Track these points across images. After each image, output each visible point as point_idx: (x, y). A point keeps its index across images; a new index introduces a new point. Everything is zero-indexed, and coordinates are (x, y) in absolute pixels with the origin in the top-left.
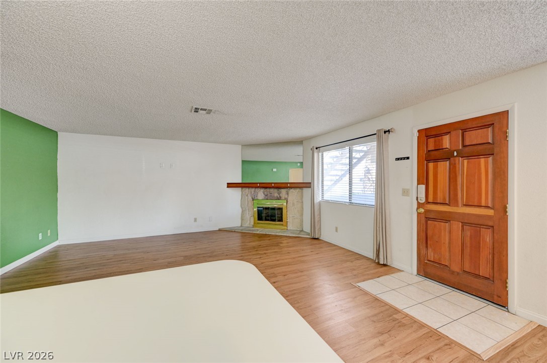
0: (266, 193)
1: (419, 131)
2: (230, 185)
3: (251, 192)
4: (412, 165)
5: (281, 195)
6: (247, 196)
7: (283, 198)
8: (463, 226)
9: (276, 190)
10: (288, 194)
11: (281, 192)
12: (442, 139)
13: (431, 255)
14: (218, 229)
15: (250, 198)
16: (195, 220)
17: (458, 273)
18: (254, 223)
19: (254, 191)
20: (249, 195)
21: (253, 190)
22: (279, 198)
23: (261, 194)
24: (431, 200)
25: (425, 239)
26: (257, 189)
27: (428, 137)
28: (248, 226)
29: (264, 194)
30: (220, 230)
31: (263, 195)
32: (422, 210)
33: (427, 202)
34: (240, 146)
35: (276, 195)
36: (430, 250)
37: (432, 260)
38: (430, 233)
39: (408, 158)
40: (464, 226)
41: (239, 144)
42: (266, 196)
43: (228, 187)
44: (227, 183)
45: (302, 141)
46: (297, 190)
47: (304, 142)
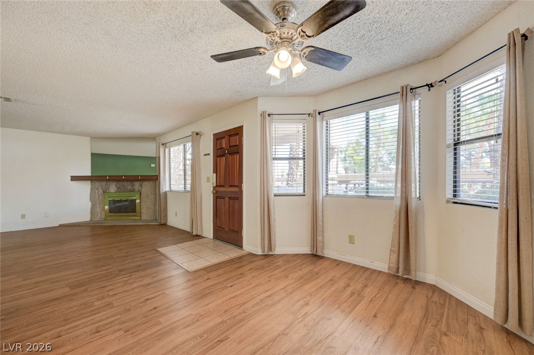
0: (118, 186)
2: (74, 178)
3: (102, 186)
5: (134, 187)
6: (97, 189)
7: (137, 190)
8: (229, 200)
9: (128, 183)
10: (141, 186)
11: (134, 185)
12: (222, 141)
14: (58, 225)
15: (101, 191)
16: (23, 216)
17: (228, 232)
18: (106, 216)
19: (106, 185)
20: (99, 189)
21: (104, 183)
22: (133, 191)
23: (113, 188)
24: (218, 184)
26: (108, 183)
28: (99, 219)
29: (116, 187)
30: (60, 226)
31: (116, 189)
34: (89, 138)
35: (129, 187)
37: (219, 226)
38: (218, 207)
41: (88, 136)
42: (119, 189)
43: (72, 180)
44: (71, 177)
45: (155, 137)
46: (151, 183)
47: (156, 138)
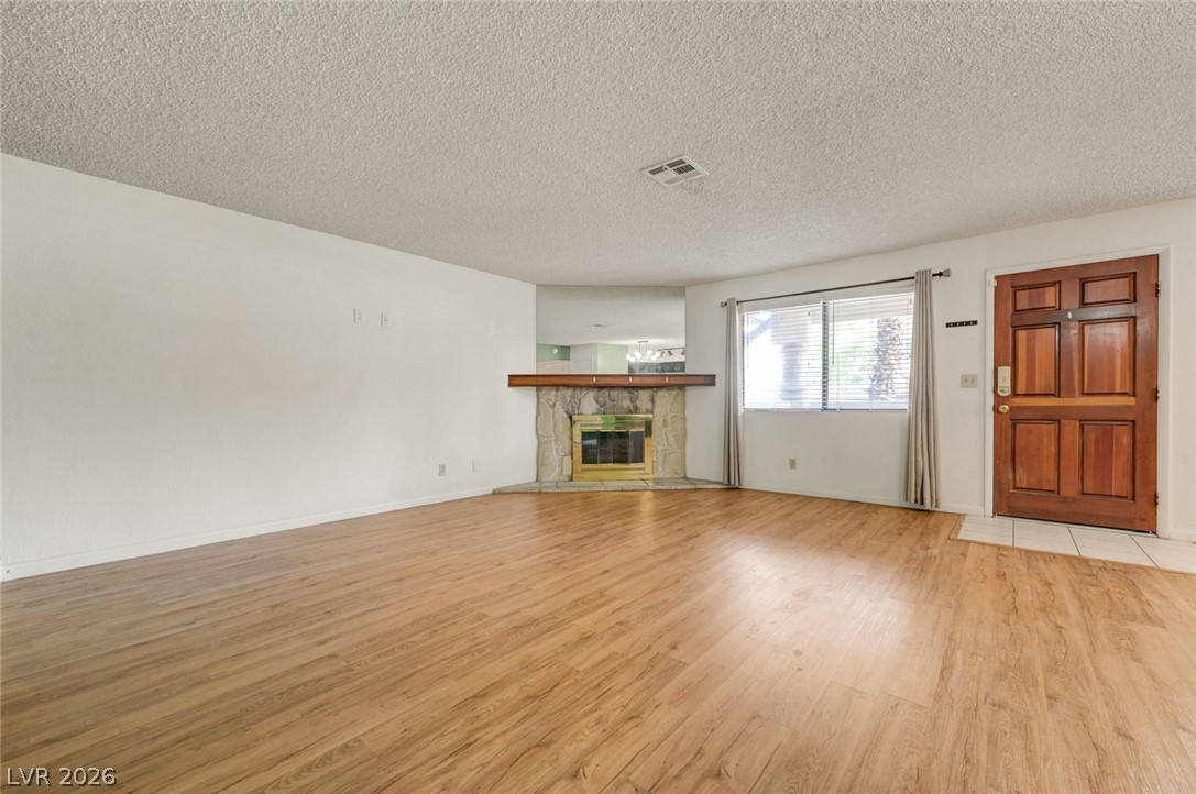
0: (601, 400)
1: (997, 278)
2: (516, 381)
3: (564, 398)
4: (985, 335)
5: (637, 403)
6: (554, 406)
7: (642, 411)
8: (1082, 427)
9: (625, 393)
10: (653, 401)
11: (637, 398)
12: (1044, 293)
13: (1022, 478)
14: (491, 492)
15: (562, 412)
16: (442, 470)
17: (1074, 499)
18: (574, 471)
19: (573, 397)
20: (559, 406)
21: (569, 392)
22: (633, 411)
23: (589, 402)
24: (1021, 389)
25: (1009, 453)
26: (578, 392)
27: (1016, 289)
28: (558, 478)
29: (597, 401)
30: (495, 493)
31: (595, 405)
32: (1005, 408)
33: (1015, 394)
34: (534, 287)
35: (626, 403)
36: (1020, 472)
37: (1025, 486)
38: (1020, 443)
39: (975, 323)
40: (1086, 427)
41: (532, 282)
42: (602, 406)
43: (510, 385)
44: (510, 376)
45: (684, 287)
46: (675, 392)
47: (687, 289)
